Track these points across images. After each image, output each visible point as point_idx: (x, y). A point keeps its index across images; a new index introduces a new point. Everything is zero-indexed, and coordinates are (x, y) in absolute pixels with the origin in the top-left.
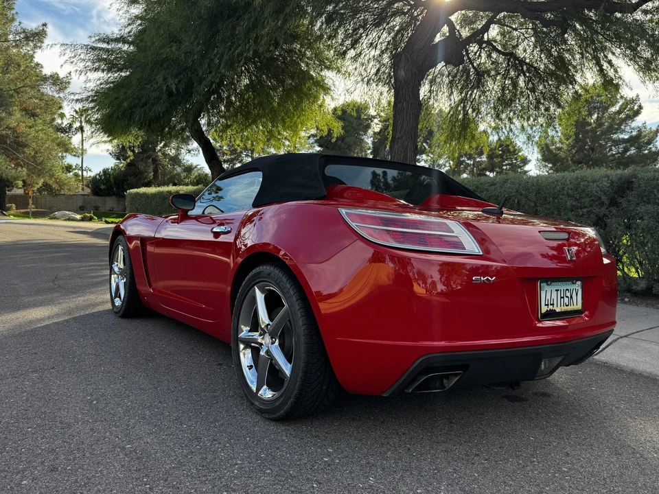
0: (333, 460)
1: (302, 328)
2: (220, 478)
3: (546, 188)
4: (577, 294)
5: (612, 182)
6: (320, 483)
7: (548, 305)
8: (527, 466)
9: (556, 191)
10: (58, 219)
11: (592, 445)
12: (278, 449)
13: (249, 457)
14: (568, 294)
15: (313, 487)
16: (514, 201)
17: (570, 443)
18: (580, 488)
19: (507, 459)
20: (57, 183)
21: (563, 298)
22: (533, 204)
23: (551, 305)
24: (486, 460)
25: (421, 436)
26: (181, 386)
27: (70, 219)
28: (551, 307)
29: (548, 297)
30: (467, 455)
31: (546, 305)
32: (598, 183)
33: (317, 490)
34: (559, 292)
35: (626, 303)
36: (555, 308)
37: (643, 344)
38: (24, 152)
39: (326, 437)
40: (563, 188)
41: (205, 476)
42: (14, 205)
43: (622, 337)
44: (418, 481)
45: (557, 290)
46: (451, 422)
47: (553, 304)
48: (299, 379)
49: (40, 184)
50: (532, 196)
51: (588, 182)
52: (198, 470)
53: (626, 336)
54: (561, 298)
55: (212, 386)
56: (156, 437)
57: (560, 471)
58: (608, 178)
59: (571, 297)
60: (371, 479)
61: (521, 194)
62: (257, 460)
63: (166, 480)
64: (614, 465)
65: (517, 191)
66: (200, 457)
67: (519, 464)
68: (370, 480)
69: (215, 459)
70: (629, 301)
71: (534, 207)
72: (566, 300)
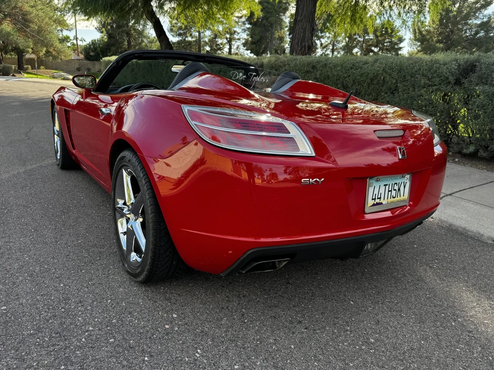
0: (172, 328)
1: (151, 216)
2: (66, 348)
3: (407, 68)
4: (405, 187)
5: (459, 65)
6: (152, 356)
7: (375, 199)
8: (340, 336)
9: (414, 71)
10: (56, 78)
11: (401, 311)
12: (130, 313)
13: (100, 323)
14: (396, 187)
15: (144, 360)
16: (380, 78)
17: (383, 308)
18: (381, 364)
19: (324, 328)
20: (55, 50)
21: (391, 191)
22: (394, 81)
23: (378, 198)
24: (306, 328)
25: (258, 299)
26: (77, 240)
27: (65, 79)
28: (378, 201)
29: (376, 192)
30: (291, 322)
31: (373, 199)
32: (448, 66)
33: (146, 365)
34: (387, 187)
35: (456, 162)
36: (382, 201)
38: (30, 27)
39: (177, 300)
40: (420, 69)
41: (53, 345)
42: (29, 66)
43: (447, 195)
44: (239, 356)
45: (385, 185)
46: (288, 283)
47: (380, 198)
48: (149, 258)
49: (44, 52)
50: (395, 74)
51: (440, 64)
52: (51, 337)
53: (450, 195)
54: (389, 191)
55: (103, 241)
56: (32, 297)
57: (367, 343)
58: (457, 62)
59: (399, 190)
60: (199, 351)
61: (387, 73)
62: (107, 326)
63: (17, 351)
64: (416, 335)
65: (383, 70)
66: (59, 322)
67: (334, 333)
68: (197, 352)
69: (71, 324)
70: (459, 161)
71: (395, 83)
72: (394, 193)
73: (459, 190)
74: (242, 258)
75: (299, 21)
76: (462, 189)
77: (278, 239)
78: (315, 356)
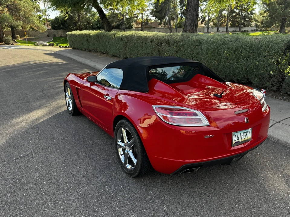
0: (152, 198)
1: (140, 150)
2: (112, 207)
3: (254, 45)
4: (249, 133)
5: (285, 44)
6: (147, 209)
7: (236, 140)
8: (223, 199)
9: (259, 47)
10: (39, 45)
11: (250, 188)
12: (132, 191)
13: (122, 196)
14: (245, 134)
15: (144, 211)
16: (239, 50)
17: (242, 186)
18: (241, 211)
19: (216, 196)
20: (36, 27)
21: (243, 136)
22: (248, 53)
24: (208, 197)
25: (185, 184)
27: (44, 45)
28: (237, 141)
29: (236, 137)
30: (201, 194)
32: (278, 44)
33: (146, 213)
34: (241, 134)
36: (239, 140)
37: (285, 127)
39: (150, 185)
40: (262, 46)
41: (107, 206)
42: (19, 36)
43: (277, 122)
44: (182, 209)
45: (240, 134)
46: (198, 176)
48: (139, 167)
49: (29, 28)
50: (248, 49)
51: (274, 44)
52: (104, 203)
53: (279, 122)
54: (242, 136)
56: (89, 186)
57: (235, 202)
58: (283, 42)
59: (247, 135)
60: (165, 207)
61: (243, 47)
62: (125, 198)
63: (93, 208)
64: (256, 198)
65: (241, 46)
66: (105, 196)
67: (220, 198)
68: (164, 207)
69: (110, 197)
70: (286, 98)
71: (248, 54)
72: (244, 136)
73: (284, 119)
74: (180, 168)
75: (189, 10)
76: (286, 118)
77: (194, 161)
78: (213, 208)
